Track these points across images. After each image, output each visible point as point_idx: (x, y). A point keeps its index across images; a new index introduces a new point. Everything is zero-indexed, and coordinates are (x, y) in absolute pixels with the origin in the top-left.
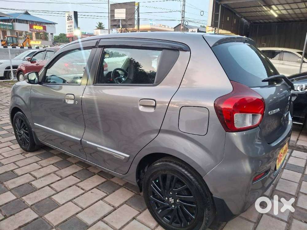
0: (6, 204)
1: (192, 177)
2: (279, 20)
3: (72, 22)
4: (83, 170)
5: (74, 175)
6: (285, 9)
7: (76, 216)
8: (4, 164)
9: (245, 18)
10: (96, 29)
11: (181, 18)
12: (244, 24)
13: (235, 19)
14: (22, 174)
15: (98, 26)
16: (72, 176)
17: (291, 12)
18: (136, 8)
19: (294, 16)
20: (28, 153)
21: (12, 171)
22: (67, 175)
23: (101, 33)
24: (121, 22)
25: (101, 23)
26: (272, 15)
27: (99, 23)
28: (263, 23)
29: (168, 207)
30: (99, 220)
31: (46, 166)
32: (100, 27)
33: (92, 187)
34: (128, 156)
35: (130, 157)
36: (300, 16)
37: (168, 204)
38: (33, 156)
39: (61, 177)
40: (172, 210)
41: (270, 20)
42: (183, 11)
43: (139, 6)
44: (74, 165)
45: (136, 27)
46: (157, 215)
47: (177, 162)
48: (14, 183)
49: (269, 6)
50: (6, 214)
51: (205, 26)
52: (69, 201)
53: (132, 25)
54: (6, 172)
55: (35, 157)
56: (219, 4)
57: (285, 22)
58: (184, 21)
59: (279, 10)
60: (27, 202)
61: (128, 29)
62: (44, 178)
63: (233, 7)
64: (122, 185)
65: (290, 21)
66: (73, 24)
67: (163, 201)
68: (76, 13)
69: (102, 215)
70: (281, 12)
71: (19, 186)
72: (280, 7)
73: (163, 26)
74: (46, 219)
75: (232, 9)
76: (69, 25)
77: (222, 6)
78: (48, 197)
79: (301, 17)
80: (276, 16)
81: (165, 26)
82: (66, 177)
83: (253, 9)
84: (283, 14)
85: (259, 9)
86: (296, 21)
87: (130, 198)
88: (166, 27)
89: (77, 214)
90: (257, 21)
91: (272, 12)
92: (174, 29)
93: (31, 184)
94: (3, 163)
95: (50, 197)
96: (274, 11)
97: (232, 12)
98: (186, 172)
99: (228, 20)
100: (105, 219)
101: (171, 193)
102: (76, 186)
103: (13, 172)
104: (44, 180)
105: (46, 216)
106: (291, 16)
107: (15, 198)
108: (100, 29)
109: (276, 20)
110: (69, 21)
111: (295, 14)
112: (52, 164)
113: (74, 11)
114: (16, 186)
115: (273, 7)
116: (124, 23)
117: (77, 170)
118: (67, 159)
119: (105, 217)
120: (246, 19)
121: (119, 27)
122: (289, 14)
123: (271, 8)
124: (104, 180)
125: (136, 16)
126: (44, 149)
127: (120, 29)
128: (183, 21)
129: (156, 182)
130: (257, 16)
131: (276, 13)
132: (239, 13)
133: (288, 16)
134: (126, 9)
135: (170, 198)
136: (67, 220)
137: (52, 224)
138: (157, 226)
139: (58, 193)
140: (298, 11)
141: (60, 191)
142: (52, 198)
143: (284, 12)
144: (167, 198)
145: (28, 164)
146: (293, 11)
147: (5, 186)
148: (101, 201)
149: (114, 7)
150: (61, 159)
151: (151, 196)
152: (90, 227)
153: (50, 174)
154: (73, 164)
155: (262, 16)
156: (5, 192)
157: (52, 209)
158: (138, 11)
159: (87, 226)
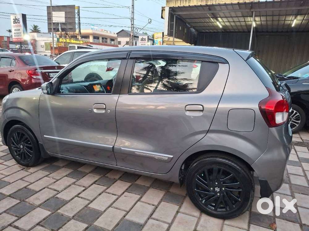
0: (44, 219)
1: (238, 167)
2: (223, 30)
3: (20, 26)
4: (101, 178)
5: (96, 183)
6: (229, 22)
7: (125, 219)
8: (11, 182)
9: (194, 27)
10: (31, 32)
11: (131, 25)
12: (193, 33)
13: (186, 29)
14: (41, 189)
15: (33, 29)
16: (94, 184)
17: (233, 24)
18: (76, 11)
19: (235, 27)
20: (30, 168)
21: (25, 187)
22: (90, 185)
23: (37, 37)
24: (60, 26)
25: (36, 26)
26: (218, 26)
27: (34, 25)
28: (212, 33)
29: (214, 196)
30: (148, 219)
31: (61, 179)
32: (35, 30)
33: (123, 192)
34: (172, 156)
35: (173, 157)
36: (239, 28)
37: (214, 193)
38: (38, 170)
39: (83, 187)
40: (219, 197)
41: (210, 31)
42: (132, 18)
43: (79, 10)
44: (90, 174)
45: (77, 31)
46: (202, 205)
47: (222, 156)
48: (37, 199)
49: (216, 18)
50: (52, 228)
51: (147, 33)
52: (109, 207)
53: (73, 29)
54: (19, 190)
55: (41, 171)
56: (173, 14)
57: (227, 32)
58: (134, 28)
59: (224, 22)
60: (65, 214)
61: (68, 33)
62: (67, 190)
63: (184, 17)
64: (148, 186)
65: (231, 32)
66: (22, 28)
67: (208, 191)
68: (24, 16)
69: (149, 214)
70: (225, 23)
71: (46, 201)
72: (225, 20)
73: (105, 32)
74: (98, 226)
75: (183, 20)
76: (16, 28)
77: (176, 17)
78: (85, 207)
79: (236, 29)
80: (221, 27)
81: (107, 31)
82: (90, 186)
83: (202, 20)
84: (227, 26)
85: (207, 20)
86: (235, 32)
87: (163, 196)
88: (109, 32)
89: (124, 217)
90: (203, 31)
91: (218, 23)
92: (117, 35)
93: (57, 197)
94: (9, 181)
95: (86, 206)
96: (220, 22)
97: (183, 21)
98: (233, 164)
99: (180, 29)
100: (153, 216)
101: (217, 183)
102: (106, 192)
103: (28, 189)
104: (68, 192)
105: (96, 223)
106: (233, 28)
107: (49, 213)
108: (35, 32)
109: (219, 31)
110: (16, 24)
111: (236, 26)
112: (66, 176)
113: (22, 14)
114: (42, 202)
115: (219, 19)
116: (64, 27)
117: (96, 179)
118: (78, 169)
119: (152, 215)
120: (195, 29)
121: (58, 30)
122: (231, 26)
123: (218, 20)
124: (129, 184)
125: (77, 20)
126: (47, 163)
127: (60, 32)
128: (132, 28)
129: (201, 176)
130: (204, 26)
131: (221, 25)
132: (189, 23)
133: (230, 28)
134: (65, 12)
135: (215, 188)
136: (119, 224)
137: (106, 229)
138: (201, 215)
139: (92, 202)
140: (238, 24)
141: (94, 200)
142: (89, 208)
143: (228, 24)
144: (212, 189)
145: (38, 179)
146: (230, 23)
147: (29, 204)
148: (139, 202)
149: (51, 9)
150: (72, 170)
151: (195, 189)
152: (144, 225)
153: (70, 186)
154: (88, 174)
155: (209, 26)
156: (35, 209)
157: (97, 217)
158: (79, 15)
159: (141, 225)
